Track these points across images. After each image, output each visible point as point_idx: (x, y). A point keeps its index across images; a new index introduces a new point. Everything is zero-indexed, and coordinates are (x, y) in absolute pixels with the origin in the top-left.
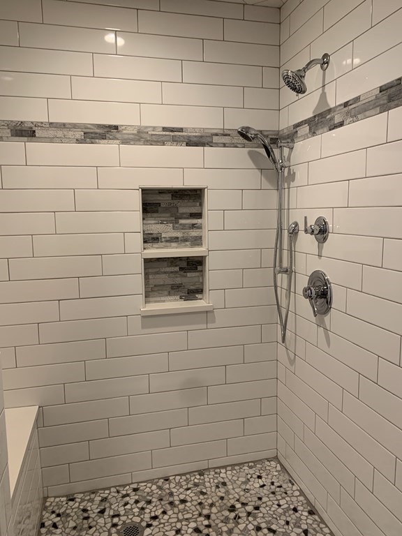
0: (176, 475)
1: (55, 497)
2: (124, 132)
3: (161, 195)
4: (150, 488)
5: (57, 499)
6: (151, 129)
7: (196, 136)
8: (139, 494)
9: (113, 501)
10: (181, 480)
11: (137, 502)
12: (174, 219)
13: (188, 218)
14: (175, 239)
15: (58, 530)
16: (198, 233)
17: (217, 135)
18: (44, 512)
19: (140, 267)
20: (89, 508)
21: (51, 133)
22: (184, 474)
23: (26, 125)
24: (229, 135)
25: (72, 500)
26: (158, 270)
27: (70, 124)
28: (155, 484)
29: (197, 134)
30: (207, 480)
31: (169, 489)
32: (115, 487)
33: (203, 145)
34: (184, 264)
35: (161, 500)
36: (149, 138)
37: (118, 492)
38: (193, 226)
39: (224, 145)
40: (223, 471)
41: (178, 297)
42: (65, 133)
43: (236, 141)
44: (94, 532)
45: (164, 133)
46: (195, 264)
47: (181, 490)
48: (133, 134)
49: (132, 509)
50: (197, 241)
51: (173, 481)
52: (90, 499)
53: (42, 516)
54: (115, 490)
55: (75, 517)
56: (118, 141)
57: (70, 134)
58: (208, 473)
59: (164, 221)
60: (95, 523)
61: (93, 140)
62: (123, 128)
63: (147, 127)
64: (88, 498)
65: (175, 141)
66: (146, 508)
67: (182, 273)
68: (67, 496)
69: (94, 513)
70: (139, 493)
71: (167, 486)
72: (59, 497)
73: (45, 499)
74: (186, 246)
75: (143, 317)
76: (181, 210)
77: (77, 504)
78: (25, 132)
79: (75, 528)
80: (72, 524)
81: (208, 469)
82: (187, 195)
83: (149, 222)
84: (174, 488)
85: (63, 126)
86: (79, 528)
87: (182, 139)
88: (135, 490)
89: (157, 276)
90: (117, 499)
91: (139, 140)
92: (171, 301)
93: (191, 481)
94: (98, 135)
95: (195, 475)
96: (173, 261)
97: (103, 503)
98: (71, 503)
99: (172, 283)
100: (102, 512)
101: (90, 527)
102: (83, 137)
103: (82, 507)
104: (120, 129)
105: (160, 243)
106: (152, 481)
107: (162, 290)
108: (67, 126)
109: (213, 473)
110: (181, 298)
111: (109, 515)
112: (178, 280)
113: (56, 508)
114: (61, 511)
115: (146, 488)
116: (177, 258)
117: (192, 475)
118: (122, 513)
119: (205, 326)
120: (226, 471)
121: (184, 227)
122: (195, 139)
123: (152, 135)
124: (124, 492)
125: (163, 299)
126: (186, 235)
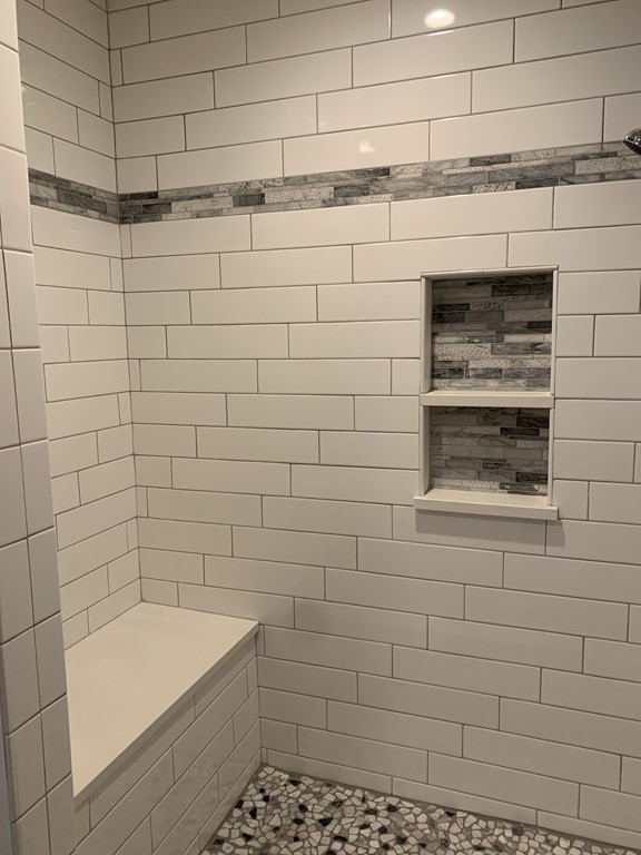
0: (470, 813)
1: (276, 769)
2: (400, 177)
3: (472, 288)
4: (416, 816)
5: (277, 774)
6: (447, 165)
7: (537, 167)
8: (394, 819)
9: (349, 811)
10: (475, 827)
11: (383, 830)
12: (494, 333)
13: (522, 332)
14: (496, 373)
15: (254, 821)
16: (544, 362)
17: (585, 157)
18: (252, 785)
19: (416, 421)
20: (310, 808)
21: (286, 195)
22: (486, 818)
23: (252, 187)
24: (615, 154)
25: (295, 783)
26: (458, 429)
27: (313, 176)
28: (428, 812)
29: (540, 163)
30: (523, 846)
31: (446, 833)
32: (364, 789)
33: (553, 182)
34: (511, 423)
35: (424, 846)
36: (443, 183)
37: (364, 800)
38: (534, 348)
39: (602, 177)
40: (564, 843)
41: (497, 485)
42: (306, 191)
43: (630, 165)
44: (297, 850)
45: (473, 169)
46: (533, 423)
47: (466, 845)
48: (415, 179)
49: (369, 839)
50: (540, 378)
51: (460, 821)
52: (320, 793)
53: (246, 789)
54: (361, 795)
55: (285, 813)
56: (388, 196)
57: (313, 193)
58: (531, 835)
59: (475, 337)
60: (306, 834)
61: (348, 199)
62: (398, 170)
63: (440, 163)
64: (317, 790)
65: (494, 181)
66: (393, 849)
67: (505, 439)
68: (291, 774)
69: (313, 818)
70: (394, 817)
71: (445, 826)
72: (281, 770)
73: (263, 765)
74: (516, 387)
75: (419, 511)
76: (511, 316)
77: (298, 793)
78: (251, 198)
79: (276, 829)
80: (275, 822)
81: (535, 828)
82: (523, 286)
83: (446, 339)
84: (456, 834)
85: (304, 181)
86: (281, 831)
87: (507, 176)
88: (391, 809)
89: (458, 440)
90: (356, 811)
91: (425, 189)
92: (481, 490)
93: (492, 835)
94: (356, 189)
95: (504, 828)
96: (488, 414)
97: (334, 809)
98: (291, 787)
99: (486, 456)
100: (325, 822)
101: (296, 839)
102: (332, 196)
103: (301, 801)
104: (392, 172)
105: (464, 380)
106: (425, 806)
107: (465, 468)
108: (309, 181)
109: (542, 839)
110: (502, 487)
111: (331, 832)
112: (498, 452)
113: (269, 785)
114: (273, 794)
115: (409, 813)
116: (496, 409)
117: (499, 824)
118: (352, 838)
119: (540, 549)
120: (571, 846)
121: (514, 349)
122: (536, 172)
123: (449, 176)
124: (372, 805)
125: (466, 483)
126: (517, 365)
